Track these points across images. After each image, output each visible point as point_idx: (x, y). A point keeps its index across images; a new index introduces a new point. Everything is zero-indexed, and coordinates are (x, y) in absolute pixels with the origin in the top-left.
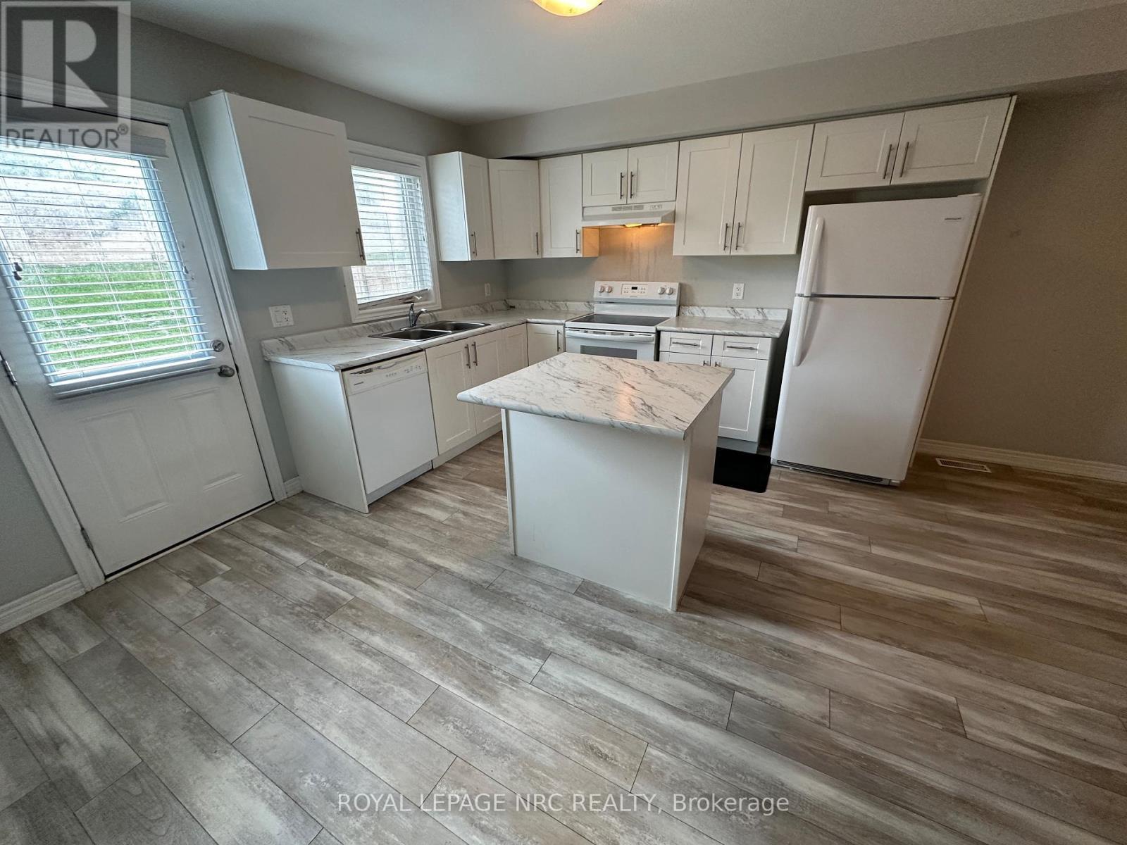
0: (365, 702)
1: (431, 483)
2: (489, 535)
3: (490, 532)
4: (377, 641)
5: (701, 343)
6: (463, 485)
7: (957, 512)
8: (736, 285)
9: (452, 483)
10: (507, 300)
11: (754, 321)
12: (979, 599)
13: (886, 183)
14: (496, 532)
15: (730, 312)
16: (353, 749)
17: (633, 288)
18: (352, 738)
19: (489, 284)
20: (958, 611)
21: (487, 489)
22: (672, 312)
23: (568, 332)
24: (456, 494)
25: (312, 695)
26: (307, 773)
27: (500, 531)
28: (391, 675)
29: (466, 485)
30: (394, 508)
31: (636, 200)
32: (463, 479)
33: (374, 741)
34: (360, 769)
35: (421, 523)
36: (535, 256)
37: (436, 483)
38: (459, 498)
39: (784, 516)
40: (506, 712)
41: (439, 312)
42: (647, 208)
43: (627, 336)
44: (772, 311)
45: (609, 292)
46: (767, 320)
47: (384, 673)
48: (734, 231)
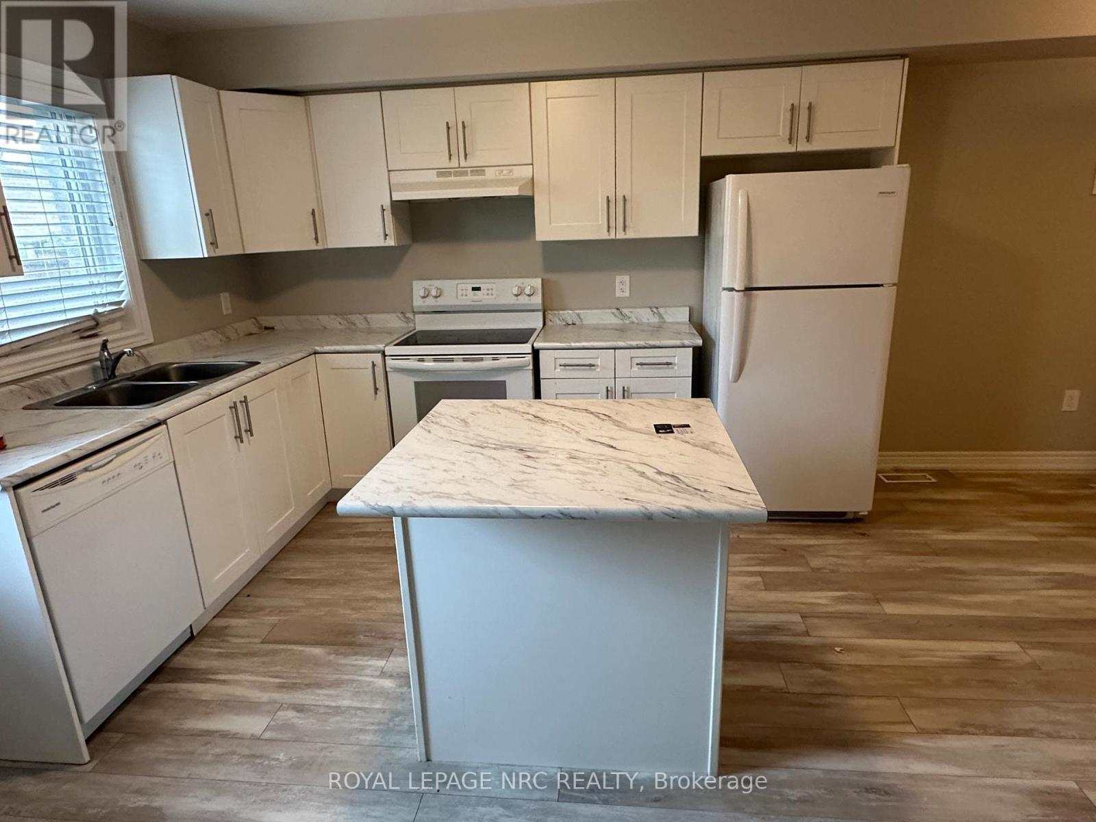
1: (203, 664)
2: (362, 737)
3: (361, 731)
5: (598, 362)
6: (267, 653)
7: (935, 537)
8: (618, 278)
9: (245, 655)
10: (259, 318)
11: (648, 325)
12: (1018, 643)
13: (790, 149)
14: (373, 727)
15: (615, 316)
17: (474, 289)
19: (227, 294)
20: (1009, 665)
21: (317, 651)
22: (535, 321)
23: (389, 361)
24: (265, 674)
27: (379, 724)
29: (275, 652)
30: (145, 734)
31: (474, 161)
32: (262, 642)
35: (218, 750)
36: (313, 247)
37: (215, 663)
38: (272, 680)
39: (768, 587)
41: (150, 348)
42: (490, 173)
43: (488, 363)
44: (670, 310)
45: (436, 297)
46: (665, 322)
48: (617, 206)
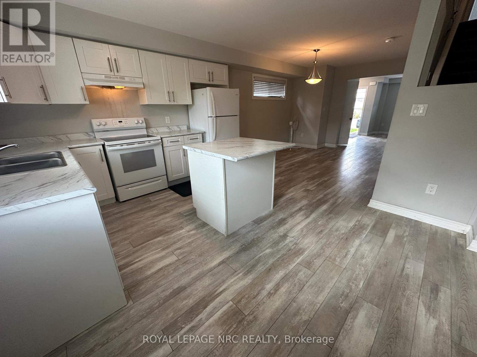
0: (305, 288)
4: (269, 287)
5: (180, 140)
8: (166, 118)
11: (177, 131)
15: (168, 129)
16: (327, 291)
17: (119, 122)
18: (321, 291)
25: (301, 311)
26: (340, 306)
28: (291, 279)
31: (121, 74)
33: (323, 283)
34: (335, 287)
40: (308, 247)
44: (182, 126)
45: (104, 125)
46: (181, 130)
47: (290, 282)
48: (171, 94)
